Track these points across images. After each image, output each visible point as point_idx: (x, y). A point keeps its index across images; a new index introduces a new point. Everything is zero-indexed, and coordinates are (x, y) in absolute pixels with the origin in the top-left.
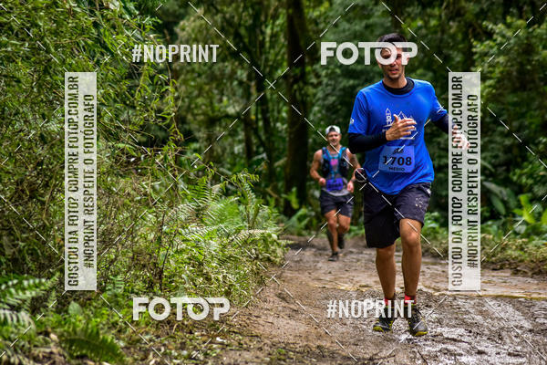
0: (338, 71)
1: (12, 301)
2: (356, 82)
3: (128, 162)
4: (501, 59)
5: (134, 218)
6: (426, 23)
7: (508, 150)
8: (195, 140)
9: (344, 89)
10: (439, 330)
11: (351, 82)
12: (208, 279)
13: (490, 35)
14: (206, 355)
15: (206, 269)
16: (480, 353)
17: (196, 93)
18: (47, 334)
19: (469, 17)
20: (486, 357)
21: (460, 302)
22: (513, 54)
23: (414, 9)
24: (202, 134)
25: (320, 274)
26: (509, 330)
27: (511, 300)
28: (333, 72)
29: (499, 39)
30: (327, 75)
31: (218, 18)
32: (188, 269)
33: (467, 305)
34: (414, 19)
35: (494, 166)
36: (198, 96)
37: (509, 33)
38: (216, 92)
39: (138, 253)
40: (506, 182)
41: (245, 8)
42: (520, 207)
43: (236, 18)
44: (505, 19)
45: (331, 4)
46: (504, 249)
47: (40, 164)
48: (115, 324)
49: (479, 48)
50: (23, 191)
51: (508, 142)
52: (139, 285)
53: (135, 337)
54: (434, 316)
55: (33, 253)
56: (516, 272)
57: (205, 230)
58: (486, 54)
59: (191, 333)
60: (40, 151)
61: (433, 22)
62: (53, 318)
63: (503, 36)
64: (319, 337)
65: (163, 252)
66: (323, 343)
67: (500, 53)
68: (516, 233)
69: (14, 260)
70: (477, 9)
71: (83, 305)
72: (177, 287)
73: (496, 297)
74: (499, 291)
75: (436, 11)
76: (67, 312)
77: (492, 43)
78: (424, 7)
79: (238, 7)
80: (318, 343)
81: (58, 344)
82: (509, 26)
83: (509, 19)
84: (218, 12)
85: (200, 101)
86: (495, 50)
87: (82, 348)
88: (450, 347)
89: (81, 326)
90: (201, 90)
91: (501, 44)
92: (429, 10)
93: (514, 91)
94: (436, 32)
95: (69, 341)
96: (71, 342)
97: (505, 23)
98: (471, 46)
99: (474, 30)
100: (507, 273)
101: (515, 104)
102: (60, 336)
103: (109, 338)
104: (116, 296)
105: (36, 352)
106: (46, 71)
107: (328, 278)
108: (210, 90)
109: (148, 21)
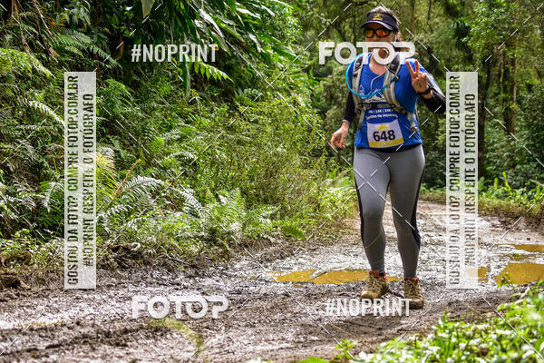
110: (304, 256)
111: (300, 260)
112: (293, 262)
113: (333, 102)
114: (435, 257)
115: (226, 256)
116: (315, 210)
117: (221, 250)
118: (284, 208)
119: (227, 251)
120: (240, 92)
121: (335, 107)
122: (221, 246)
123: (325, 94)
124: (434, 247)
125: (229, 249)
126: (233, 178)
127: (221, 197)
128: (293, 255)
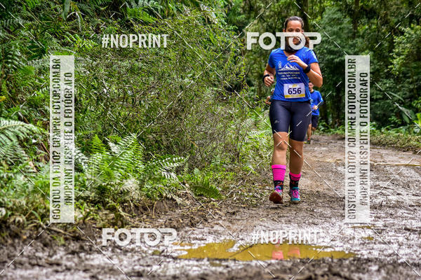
0: (325, 51)
1: (168, 168)
2: (334, 57)
3: (223, 100)
4: (408, 45)
5: (226, 127)
6: (370, 27)
7: (411, 91)
8: (253, 85)
9: (328, 60)
10: (377, 183)
11: (332, 57)
12: (261, 157)
13: (402, 33)
14: (261, 195)
15: (260, 152)
16: (398, 194)
17: (253, 62)
18: (184, 184)
19: (392, 24)
20: (401, 196)
21: (388, 168)
22: (414, 43)
23: (364, 20)
24: (256, 83)
25: (316, 154)
26: (412, 183)
27: (413, 166)
28: (322, 52)
29: (407, 35)
30: (319, 53)
31: (265, 24)
32: (252, 152)
33: (391, 170)
34: (364, 25)
35: (404, 99)
36: (254, 63)
37: (413, 32)
38: (263, 61)
39: (227, 144)
40: (410, 107)
41: (278, 19)
42: (417, 119)
43: (274, 25)
44: (410, 25)
45: (322, 18)
46: (409, 141)
47: (180, 100)
48: (216, 180)
49: (397, 39)
50: (172, 113)
51: (411, 87)
52: (228, 160)
53: (226, 186)
54: (375, 175)
55: (177, 144)
56: (415, 153)
57: (260, 133)
58: (400, 43)
59: (253, 184)
60: (180, 94)
61: (374, 27)
62: (187, 176)
63: (409, 34)
64: (317, 186)
65: (240, 144)
66: (319, 190)
67: (407, 42)
68: (414, 133)
69: (168, 147)
70: (396, 20)
71: (200, 170)
72: (246, 161)
73: (406, 166)
74: (407, 163)
75: (375, 21)
76: (192, 172)
77: (403, 37)
78: (369, 19)
79: (275, 19)
80: (317, 189)
81: (190, 189)
82: (412, 29)
83: (412, 25)
84: (265, 21)
85: (255, 66)
86: (405, 41)
87: (201, 191)
88: (383, 191)
89: (200, 180)
90: (255, 60)
91: (408, 38)
92: (372, 21)
93: (415, 61)
94: (375, 31)
95: (195, 188)
96: (196, 188)
97: (410, 27)
98: (393, 39)
99: (394, 31)
100: (411, 153)
101: (415, 68)
102: (190, 185)
103: (214, 186)
104: (217, 165)
105: (179, 192)
106: (183, 55)
107: (320, 156)
108: (260, 61)
109: (231, 27)
110: (220, 222)
111: (216, 228)
112: (206, 230)
113: (253, 15)
114: (394, 224)
115: (119, 223)
116: (233, 160)
117: (112, 215)
118: (193, 158)
119: (121, 216)
120: (133, 4)
121: (256, 22)
122: (113, 209)
123: (243, 4)
124: (391, 211)
125: (123, 213)
126: (125, 118)
127: (111, 144)
128: (206, 220)
